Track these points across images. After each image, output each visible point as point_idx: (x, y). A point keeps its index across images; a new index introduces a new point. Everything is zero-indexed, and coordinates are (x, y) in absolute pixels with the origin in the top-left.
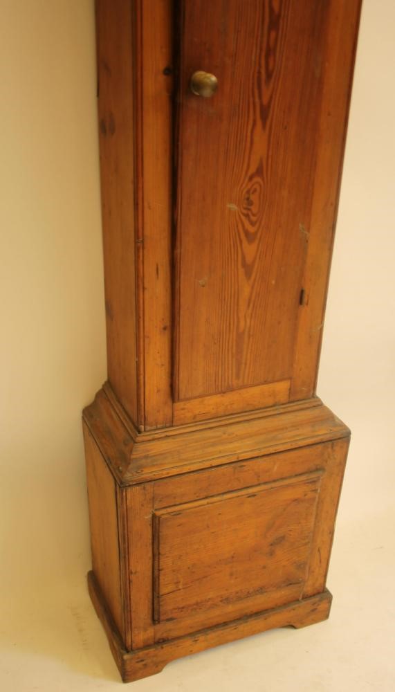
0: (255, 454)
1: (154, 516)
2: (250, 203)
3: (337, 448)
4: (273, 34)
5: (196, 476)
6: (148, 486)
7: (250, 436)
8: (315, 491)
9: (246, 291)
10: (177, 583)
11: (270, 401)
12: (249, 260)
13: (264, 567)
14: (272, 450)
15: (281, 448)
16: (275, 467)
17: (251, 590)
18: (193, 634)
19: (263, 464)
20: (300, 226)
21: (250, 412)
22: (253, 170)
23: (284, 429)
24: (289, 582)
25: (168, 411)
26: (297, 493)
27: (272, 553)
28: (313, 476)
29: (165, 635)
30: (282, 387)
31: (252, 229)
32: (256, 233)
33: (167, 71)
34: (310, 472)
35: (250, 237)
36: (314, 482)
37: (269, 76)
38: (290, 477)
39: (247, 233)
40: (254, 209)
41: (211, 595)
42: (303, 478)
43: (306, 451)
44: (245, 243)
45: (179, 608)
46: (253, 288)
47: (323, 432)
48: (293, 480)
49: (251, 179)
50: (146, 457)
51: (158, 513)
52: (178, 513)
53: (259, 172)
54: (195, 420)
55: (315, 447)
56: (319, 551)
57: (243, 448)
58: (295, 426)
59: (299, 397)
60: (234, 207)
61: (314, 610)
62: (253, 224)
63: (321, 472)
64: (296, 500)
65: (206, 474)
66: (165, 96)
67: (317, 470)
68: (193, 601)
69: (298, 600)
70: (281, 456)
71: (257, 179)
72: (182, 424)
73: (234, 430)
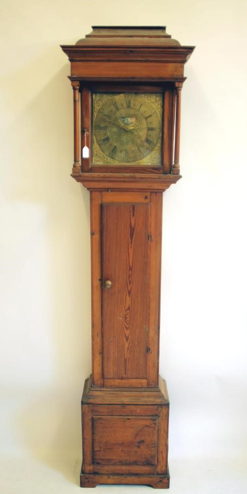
0: (130, 403)
1: (92, 418)
2: (126, 318)
3: (164, 409)
4: (130, 272)
5: (107, 406)
6: (90, 405)
7: (130, 396)
8: (155, 424)
9: (127, 345)
10: (101, 448)
11: (140, 386)
12: (127, 335)
13: (136, 452)
14: (137, 403)
15: (140, 403)
16: (139, 410)
17: (131, 461)
18: (109, 474)
19: (134, 408)
20: (145, 326)
21: (131, 388)
22: (126, 308)
23: (143, 397)
24: (148, 463)
25: (101, 381)
26: (148, 423)
27: (139, 447)
28: (154, 418)
29: (97, 471)
30: (144, 381)
31: (127, 326)
32: (129, 327)
33: (100, 280)
34: (152, 415)
35: (127, 329)
36: (154, 420)
37: (130, 282)
38: (145, 416)
39: (126, 327)
40: (128, 320)
41: (114, 457)
42: (150, 417)
43: (150, 407)
44: (125, 330)
45: (102, 459)
46: (129, 344)
47: (158, 401)
48: (146, 417)
49: (126, 311)
50: (92, 396)
51: (94, 417)
52: (101, 419)
53: (129, 309)
54: (111, 387)
55: (154, 406)
56: (162, 453)
57: (126, 400)
58: (148, 397)
59: (151, 386)
60: (121, 318)
61: (161, 481)
62: (128, 324)
63: (157, 417)
64: (147, 426)
65: (111, 406)
66: (99, 286)
67: (156, 416)
68: (107, 457)
69: (154, 474)
70: (140, 406)
71: (128, 311)
72: (107, 387)
73: (125, 393)
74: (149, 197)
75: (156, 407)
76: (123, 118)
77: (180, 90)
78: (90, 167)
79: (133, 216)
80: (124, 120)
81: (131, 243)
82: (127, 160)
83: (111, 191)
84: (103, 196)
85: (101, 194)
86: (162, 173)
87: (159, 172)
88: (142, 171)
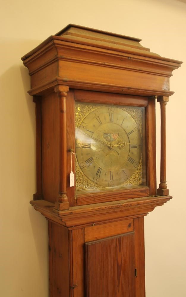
74: (132, 224)
76: (106, 134)
77: (166, 105)
78: (76, 198)
79: (120, 251)
80: (107, 137)
81: (119, 286)
83: (95, 225)
84: (85, 233)
85: (83, 230)
86: (149, 195)
87: (147, 195)
88: (131, 196)
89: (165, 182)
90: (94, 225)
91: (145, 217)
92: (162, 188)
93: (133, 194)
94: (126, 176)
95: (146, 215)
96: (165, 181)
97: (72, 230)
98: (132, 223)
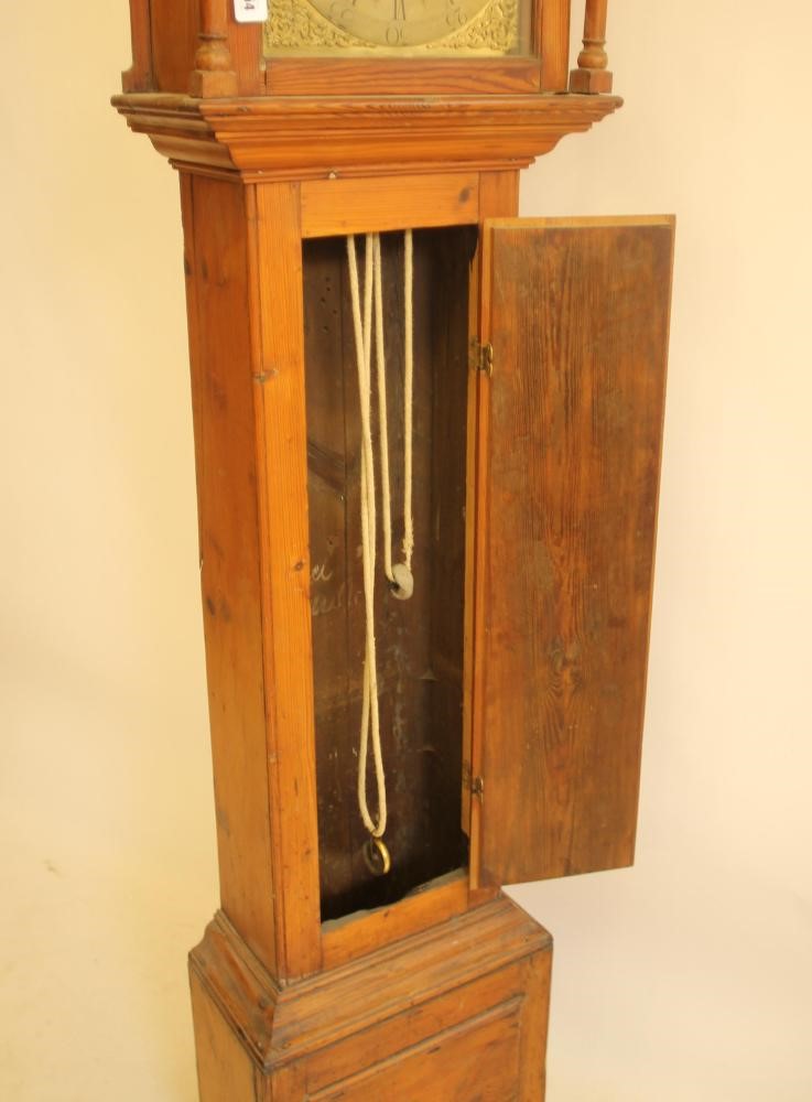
0: (432, 993)
3: (537, 963)
6: (298, 1065)
8: (516, 1026)
11: (445, 914)
14: (454, 983)
15: (467, 977)
16: (461, 1004)
23: (466, 949)
25: (315, 954)
26: (493, 1033)
28: (510, 1007)
34: (506, 1001)
36: (512, 1015)
38: (482, 1013)
42: (498, 1011)
43: (499, 976)
47: (517, 945)
48: (487, 1017)
51: (314, 1098)
55: (509, 969)
57: (416, 988)
58: (480, 942)
63: (520, 999)
64: (492, 1043)
67: (515, 996)
70: (468, 989)
72: (336, 966)
73: (402, 963)
75: (515, 967)
78: (262, 68)
82: (400, 34)
83: (338, 178)
84: (303, 202)
85: (294, 192)
86: (537, 90)
87: (527, 87)
88: (469, 83)
89: (600, 44)
90: (332, 176)
91: (523, 173)
92: (587, 67)
93: (479, 80)
94: (456, 11)
95: (525, 166)
96: (597, 39)
97: (255, 185)
98: (472, 188)
